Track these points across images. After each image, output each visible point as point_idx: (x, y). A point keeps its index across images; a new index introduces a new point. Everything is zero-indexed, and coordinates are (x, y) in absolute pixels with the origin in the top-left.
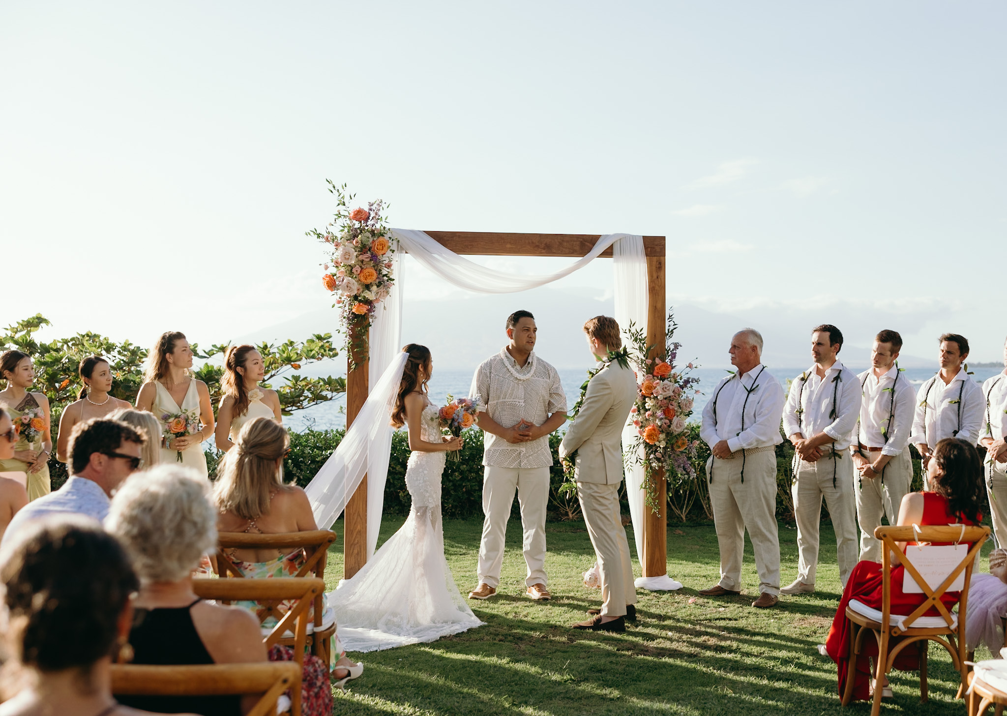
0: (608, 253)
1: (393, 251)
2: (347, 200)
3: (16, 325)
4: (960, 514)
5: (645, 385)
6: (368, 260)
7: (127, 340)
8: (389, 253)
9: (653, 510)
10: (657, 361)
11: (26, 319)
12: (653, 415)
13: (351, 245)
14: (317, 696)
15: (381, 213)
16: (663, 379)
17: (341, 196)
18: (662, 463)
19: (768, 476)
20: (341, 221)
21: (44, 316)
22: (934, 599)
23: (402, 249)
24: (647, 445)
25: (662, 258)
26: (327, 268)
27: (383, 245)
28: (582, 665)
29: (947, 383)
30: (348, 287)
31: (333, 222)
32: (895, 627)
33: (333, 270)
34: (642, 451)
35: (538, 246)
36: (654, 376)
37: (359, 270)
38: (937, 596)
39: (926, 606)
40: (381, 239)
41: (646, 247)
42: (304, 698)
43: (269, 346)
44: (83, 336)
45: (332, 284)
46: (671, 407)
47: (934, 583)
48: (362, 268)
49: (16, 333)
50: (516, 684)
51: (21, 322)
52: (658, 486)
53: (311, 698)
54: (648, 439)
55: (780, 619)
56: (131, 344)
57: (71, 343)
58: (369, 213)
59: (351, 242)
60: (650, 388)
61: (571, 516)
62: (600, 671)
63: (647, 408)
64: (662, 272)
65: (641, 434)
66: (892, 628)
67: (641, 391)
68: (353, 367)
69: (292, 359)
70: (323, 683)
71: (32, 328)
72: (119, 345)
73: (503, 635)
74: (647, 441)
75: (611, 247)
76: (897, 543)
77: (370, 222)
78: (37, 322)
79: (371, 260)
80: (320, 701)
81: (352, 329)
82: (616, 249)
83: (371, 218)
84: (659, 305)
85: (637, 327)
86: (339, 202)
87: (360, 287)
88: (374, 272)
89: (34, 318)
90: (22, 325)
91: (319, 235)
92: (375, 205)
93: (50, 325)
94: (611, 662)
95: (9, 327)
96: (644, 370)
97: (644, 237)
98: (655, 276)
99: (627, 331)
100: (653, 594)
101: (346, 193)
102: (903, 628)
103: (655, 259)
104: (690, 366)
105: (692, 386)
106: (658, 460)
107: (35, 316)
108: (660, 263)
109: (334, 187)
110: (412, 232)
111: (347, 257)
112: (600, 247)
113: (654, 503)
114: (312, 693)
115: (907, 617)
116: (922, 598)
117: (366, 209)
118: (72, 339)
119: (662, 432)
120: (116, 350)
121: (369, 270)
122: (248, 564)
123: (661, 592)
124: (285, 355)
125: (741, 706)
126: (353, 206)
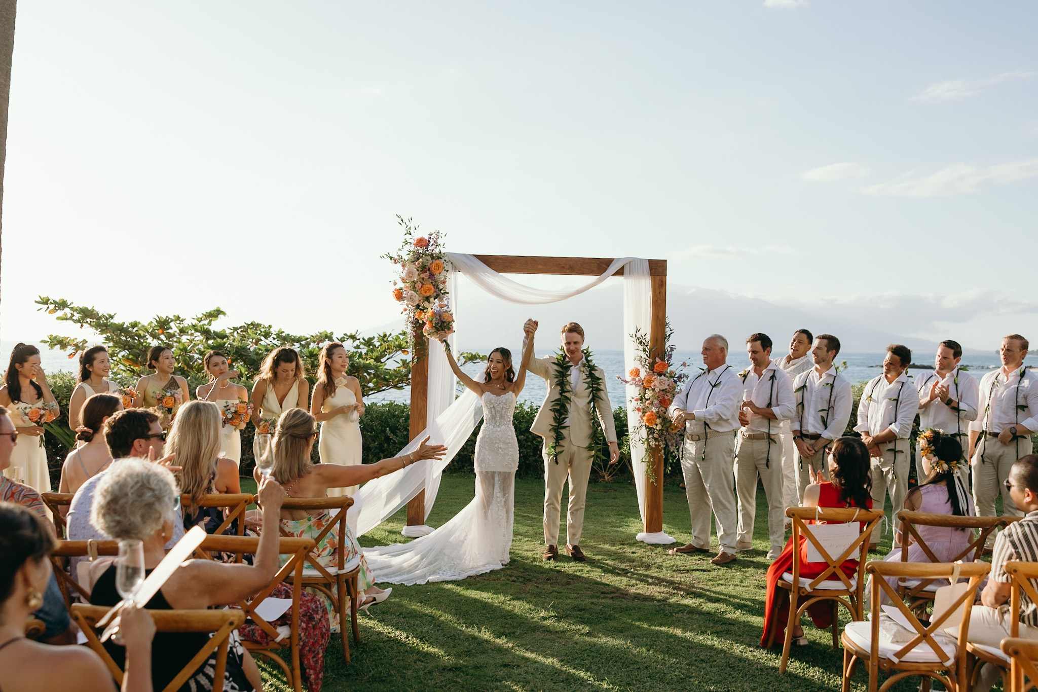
0: (620, 272)
1: (447, 271)
2: (412, 231)
3: (201, 316)
4: (850, 500)
5: (646, 379)
6: (427, 277)
7: (280, 329)
8: (444, 273)
9: (651, 480)
10: (657, 360)
11: (208, 312)
12: (652, 403)
13: (414, 266)
14: (314, 627)
15: (439, 241)
16: (660, 374)
17: (408, 227)
18: (659, 442)
19: (727, 456)
20: (407, 247)
21: (222, 309)
22: (835, 567)
23: (456, 269)
24: (647, 427)
25: (664, 277)
26: (395, 284)
27: (438, 266)
28: (567, 605)
29: (890, 383)
30: (411, 299)
31: (401, 248)
32: (803, 588)
33: (402, 285)
34: (644, 433)
35: (563, 267)
36: (654, 372)
37: (420, 285)
38: (837, 565)
39: (828, 572)
40: (437, 261)
41: (651, 268)
42: (303, 629)
43: (387, 336)
44: (248, 325)
45: (399, 296)
46: (666, 398)
47: (835, 554)
48: (423, 284)
49: (200, 322)
50: (511, 618)
51: (205, 313)
52: (656, 460)
53: (309, 629)
54: (648, 422)
55: (746, 572)
56: (283, 332)
57: (240, 330)
58: (429, 241)
59: (415, 264)
60: (649, 382)
61: (606, 478)
62: (580, 610)
63: (646, 398)
64: (664, 288)
65: (642, 419)
66: (800, 588)
67: (643, 384)
68: (416, 360)
69: (403, 346)
70: (322, 617)
71: (213, 318)
72: (274, 333)
73: (516, 577)
74: (647, 424)
75: (623, 268)
76: (803, 521)
77: (430, 248)
78: (215, 314)
79: (429, 278)
80: (317, 632)
81: (415, 331)
82: (626, 270)
83: (430, 245)
84: (660, 315)
85: (642, 333)
86: (406, 232)
87: (421, 298)
88: (432, 287)
89: (214, 311)
90: (205, 315)
91: (391, 258)
92: (434, 235)
93: (226, 316)
94: (592, 603)
95: (196, 317)
96: (646, 366)
97: (650, 261)
98: (658, 292)
99: (634, 336)
100: (649, 547)
101: (412, 225)
102: (809, 589)
103: (658, 278)
104: (684, 364)
105: (684, 381)
106: (656, 439)
107: (215, 309)
108: (662, 282)
109: (402, 220)
110: (465, 255)
111: (411, 275)
112: (614, 268)
113: (652, 474)
114: (310, 625)
115: (813, 580)
116: (825, 566)
117: (427, 238)
118: (241, 327)
119: (659, 417)
120: (271, 337)
121: (428, 285)
122: (286, 521)
123: (656, 546)
124: (397, 343)
125: (683, 644)
126: (417, 235)
